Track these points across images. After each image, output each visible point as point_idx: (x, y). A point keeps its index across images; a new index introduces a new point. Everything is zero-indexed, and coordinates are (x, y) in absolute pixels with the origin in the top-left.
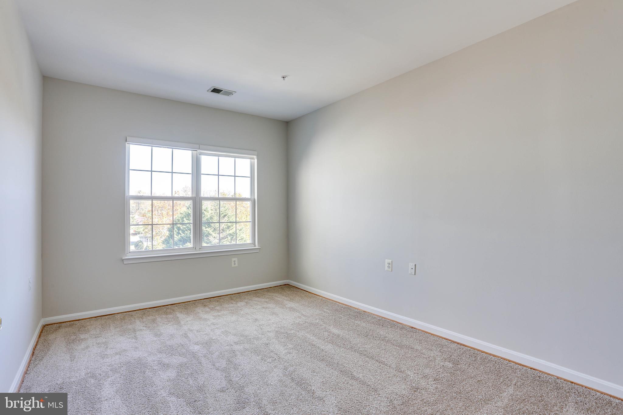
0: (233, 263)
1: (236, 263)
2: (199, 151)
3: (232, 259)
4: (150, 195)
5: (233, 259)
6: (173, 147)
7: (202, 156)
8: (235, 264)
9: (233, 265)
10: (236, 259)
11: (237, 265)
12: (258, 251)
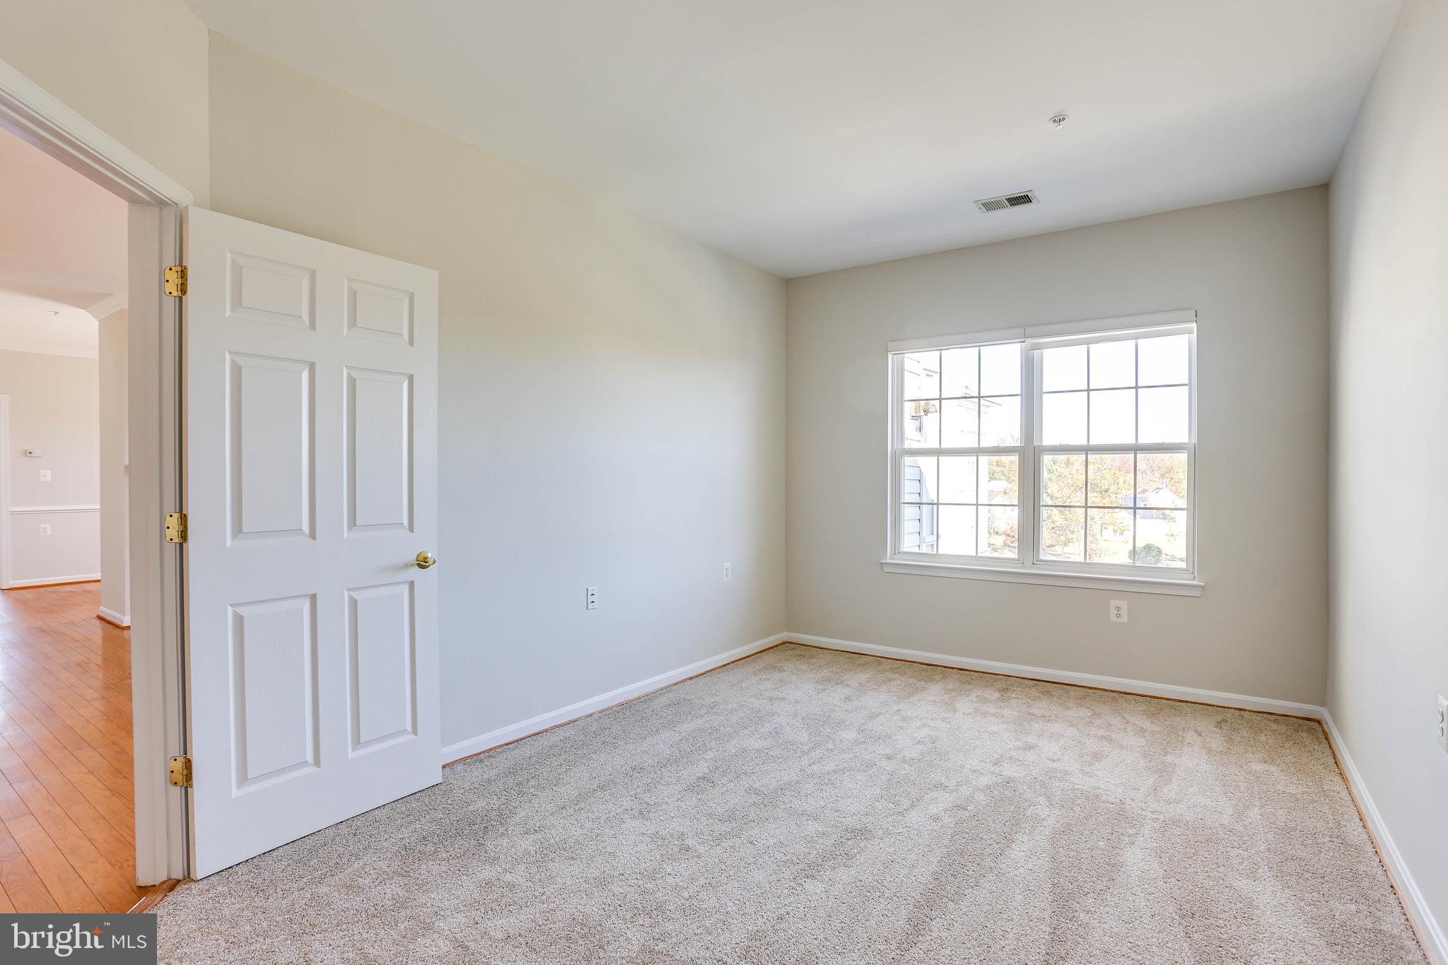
0: (1113, 612)
1: (1124, 613)
2: (1029, 341)
3: (1112, 601)
4: (938, 447)
5: (1114, 603)
6: (979, 342)
7: (1044, 350)
8: (1119, 616)
9: (1113, 618)
10: (1123, 604)
11: (1124, 619)
12: (1197, 593)
